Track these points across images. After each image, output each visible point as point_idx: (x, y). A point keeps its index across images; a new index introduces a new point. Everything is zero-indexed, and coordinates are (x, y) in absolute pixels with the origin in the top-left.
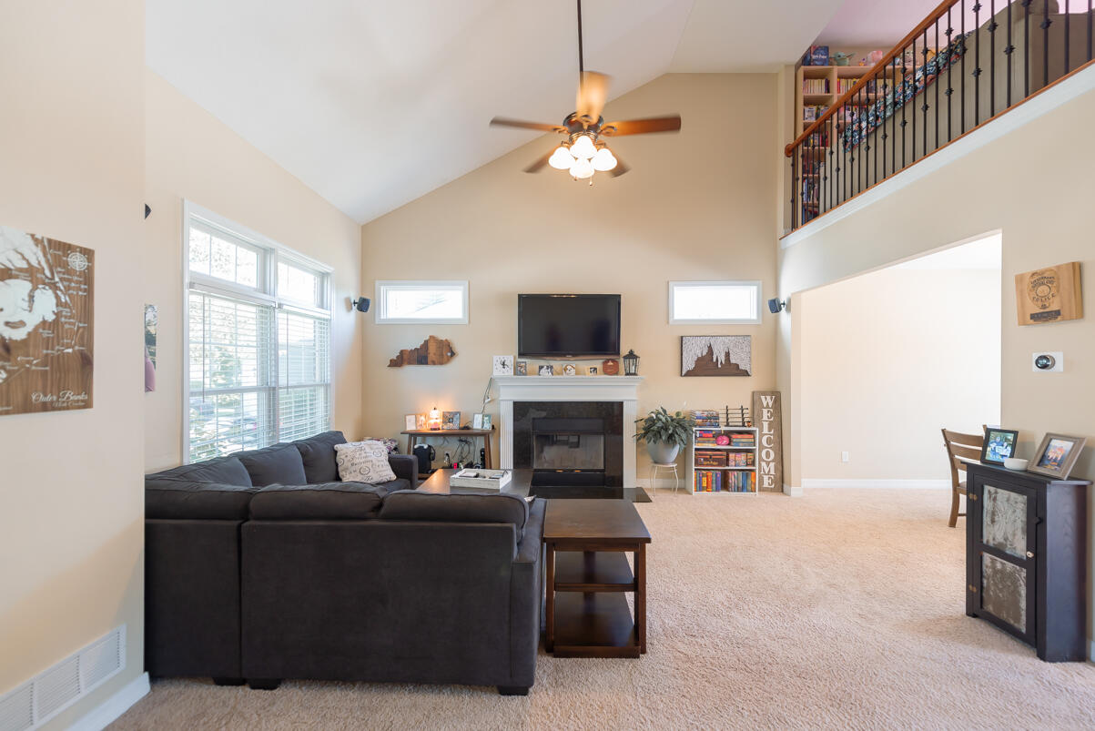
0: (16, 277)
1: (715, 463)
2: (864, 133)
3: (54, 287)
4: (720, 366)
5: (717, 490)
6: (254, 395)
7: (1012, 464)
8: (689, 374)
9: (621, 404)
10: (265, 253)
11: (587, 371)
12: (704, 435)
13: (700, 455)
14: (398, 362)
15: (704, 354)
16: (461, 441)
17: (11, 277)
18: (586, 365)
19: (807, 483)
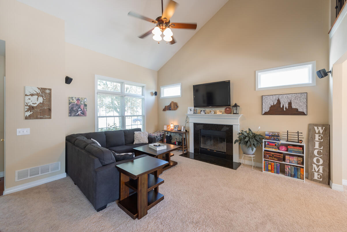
0: (35, 95)
1: (275, 159)
3: (42, 96)
4: (285, 110)
5: (277, 173)
6: (118, 118)
8: (266, 114)
9: (232, 125)
10: (122, 83)
11: (218, 112)
12: (270, 144)
13: (266, 153)
14: (164, 110)
15: (275, 103)
16: (179, 135)
17: (33, 95)
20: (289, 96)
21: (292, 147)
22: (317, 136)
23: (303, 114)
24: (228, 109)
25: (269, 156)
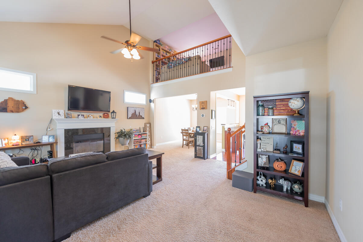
1: (138, 143)
2: (172, 66)
4: (137, 116)
7: (200, 132)
8: (130, 118)
9: (110, 128)
11: (98, 117)
12: (135, 135)
15: (134, 112)
16: (32, 149)
18: (98, 114)
19: (157, 145)
20: (139, 109)
21: (144, 135)
22: (148, 128)
23: (143, 118)
24: (106, 114)
25: (136, 142)
